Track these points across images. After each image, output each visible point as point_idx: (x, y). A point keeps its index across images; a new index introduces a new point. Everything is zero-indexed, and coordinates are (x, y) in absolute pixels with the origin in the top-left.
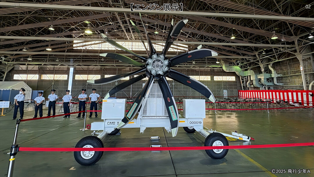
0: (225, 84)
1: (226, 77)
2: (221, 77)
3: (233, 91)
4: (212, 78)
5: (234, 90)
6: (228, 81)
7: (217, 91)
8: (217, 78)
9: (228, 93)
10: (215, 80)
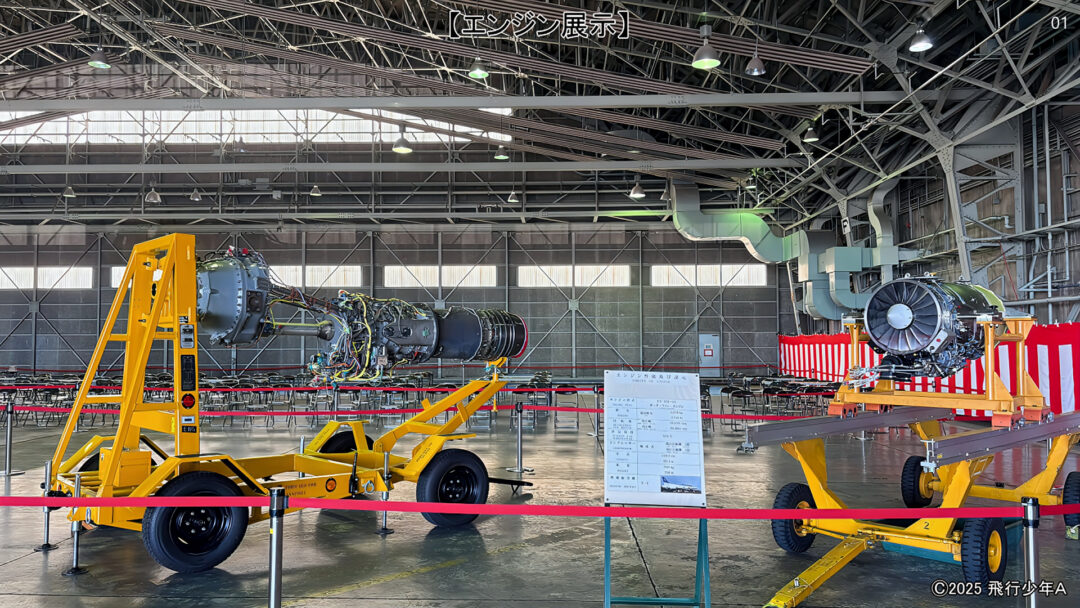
0: (709, 305)
1: (718, 266)
2: (692, 267)
3: (751, 337)
4: (641, 276)
5: (757, 334)
6: (726, 289)
7: (668, 339)
8: (664, 276)
9: (723, 350)
10: (655, 283)
